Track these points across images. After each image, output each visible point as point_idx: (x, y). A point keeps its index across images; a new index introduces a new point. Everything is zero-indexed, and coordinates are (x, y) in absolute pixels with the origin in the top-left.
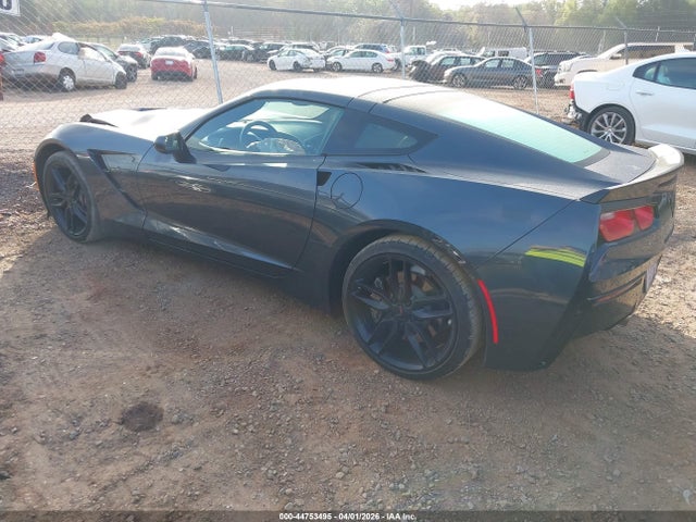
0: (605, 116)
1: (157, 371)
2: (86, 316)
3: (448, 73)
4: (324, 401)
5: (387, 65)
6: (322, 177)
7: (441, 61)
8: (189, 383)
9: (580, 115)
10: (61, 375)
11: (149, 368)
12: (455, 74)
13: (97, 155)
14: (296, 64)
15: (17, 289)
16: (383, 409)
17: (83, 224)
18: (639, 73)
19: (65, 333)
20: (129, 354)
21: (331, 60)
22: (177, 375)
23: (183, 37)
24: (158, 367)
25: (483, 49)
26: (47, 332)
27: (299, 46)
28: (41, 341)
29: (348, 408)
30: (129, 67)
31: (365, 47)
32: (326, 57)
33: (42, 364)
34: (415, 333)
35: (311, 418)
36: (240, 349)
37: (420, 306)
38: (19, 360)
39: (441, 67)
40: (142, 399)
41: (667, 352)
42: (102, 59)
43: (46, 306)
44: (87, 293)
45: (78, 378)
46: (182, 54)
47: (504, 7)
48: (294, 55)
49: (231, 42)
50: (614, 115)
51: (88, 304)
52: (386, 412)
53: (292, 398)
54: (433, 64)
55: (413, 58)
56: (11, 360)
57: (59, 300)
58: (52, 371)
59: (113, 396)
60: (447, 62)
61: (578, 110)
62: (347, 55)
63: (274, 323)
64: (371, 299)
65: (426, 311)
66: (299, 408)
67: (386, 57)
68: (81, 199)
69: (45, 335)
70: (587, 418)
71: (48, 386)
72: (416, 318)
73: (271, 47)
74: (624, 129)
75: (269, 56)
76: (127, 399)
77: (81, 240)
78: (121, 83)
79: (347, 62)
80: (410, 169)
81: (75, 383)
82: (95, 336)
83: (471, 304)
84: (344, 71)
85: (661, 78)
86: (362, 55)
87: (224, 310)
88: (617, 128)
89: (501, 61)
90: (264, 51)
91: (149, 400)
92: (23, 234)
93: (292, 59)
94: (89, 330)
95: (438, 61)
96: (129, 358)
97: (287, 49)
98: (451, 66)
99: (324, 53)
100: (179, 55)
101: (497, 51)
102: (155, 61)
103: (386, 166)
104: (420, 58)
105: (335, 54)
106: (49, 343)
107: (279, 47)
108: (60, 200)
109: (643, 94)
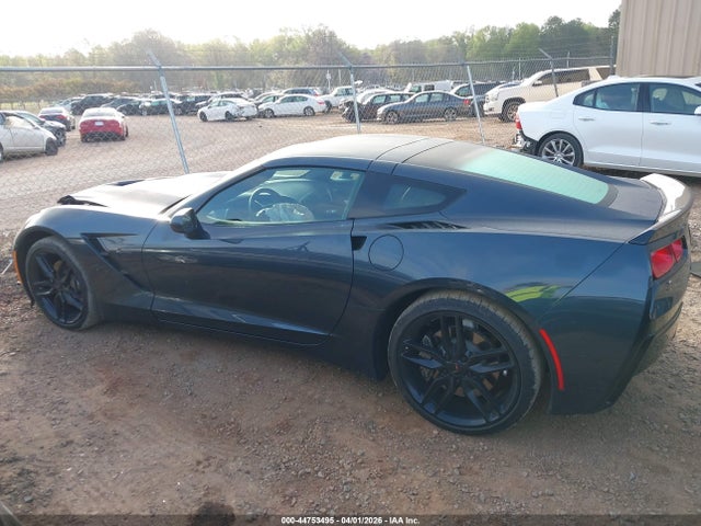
0: (553, 143)
1: (210, 465)
2: (109, 413)
3: (381, 111)
4: (394, 471)
5: (318, 108)
6: (357, 242)
7: (372, 100)
8: (248, 472)
9: (529, 144)
10: (105, 485)
11: (199, 463)
12: (388, 111)
13: (92, 238)
14: (227, 114)
15: (22, 393)
16: (457, 472)
17: (78, 311)
18: (578, 101)
19: (92, 436)
20: (172, 450)
21: (263, 107)
22: (232, 466)
23: (105, 95)
24: (207, 460)
25: (410, 85)
26: (71, 437)
27: (227, 96)
28: (70, 448)
29: (421, 476)
30: (57, 131)
31: (293, 92)
32: (258, 105)
33: (80, 475)
34: (473, 388)
35: (389, 493)
36: (285, 427)
37: (476, 361)
38: (53, 474)
39: (373, 106)
40: (205, 499)
41: (695, 371)
42: (31, 127)
43: (61, 407)
44: (101, 387)
45: (126, 485)
46: (110, 113)
47: (417, 43)
48: (225, 105)
49: (157, 97)
50: (561, 141)
51: (105, 399)
52: (460, 474)
53: (362, 474)
54: (365, 103)
55: (342, 100)
56: (43, 476)
57: (73, 399)
58: (94, 482)
59: (172, 501)
60: (377, 101)
61: (526, 138)
62: (278, 101)
63: (310, 393)
64: (421, 357)
65: (484, 365)
66: (373, 484)
67: (316, 100)
68: (73, 286)
69: (72, 442)
70: (653, 451)
71: (95, 500)
72: (473, 373)
73: (198, 99)
74: (573, 154)
75: (198, 107)
76: (188, 501)
77: (76, 328)
78: (52, 149)
79: (278, 108)
80: (447, 226)
81: (124, 492)
82: (127, 434)
83: (532, 353)
84: (275, 117)
85: (598, 104)
86: (293, 100)
87: (253, 385)
88: (566, 153)
89: (430, 95)
90: (193, 104)
91: (213, 499)
92: (7, 329)
93: (224, 109)
94: (118, 429)
95: (369, 100)
96: (172, 454)
97: (215, 99)
98: (384, 104)
99: (254, 101)
100: (108, 115)
101: (423, 85)
102: (84, 123)
103: (419, 225)
104: (350, 98)
105: (265, 101)
106: (79, 449)
107: (206, 98)
108: (47, 288)
109: (585, 120)
